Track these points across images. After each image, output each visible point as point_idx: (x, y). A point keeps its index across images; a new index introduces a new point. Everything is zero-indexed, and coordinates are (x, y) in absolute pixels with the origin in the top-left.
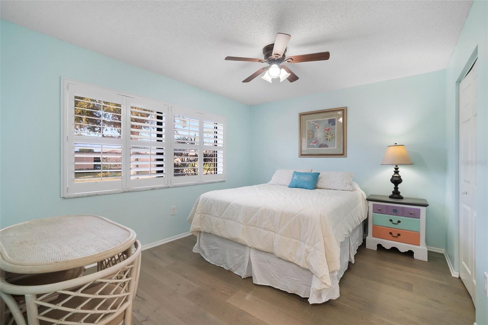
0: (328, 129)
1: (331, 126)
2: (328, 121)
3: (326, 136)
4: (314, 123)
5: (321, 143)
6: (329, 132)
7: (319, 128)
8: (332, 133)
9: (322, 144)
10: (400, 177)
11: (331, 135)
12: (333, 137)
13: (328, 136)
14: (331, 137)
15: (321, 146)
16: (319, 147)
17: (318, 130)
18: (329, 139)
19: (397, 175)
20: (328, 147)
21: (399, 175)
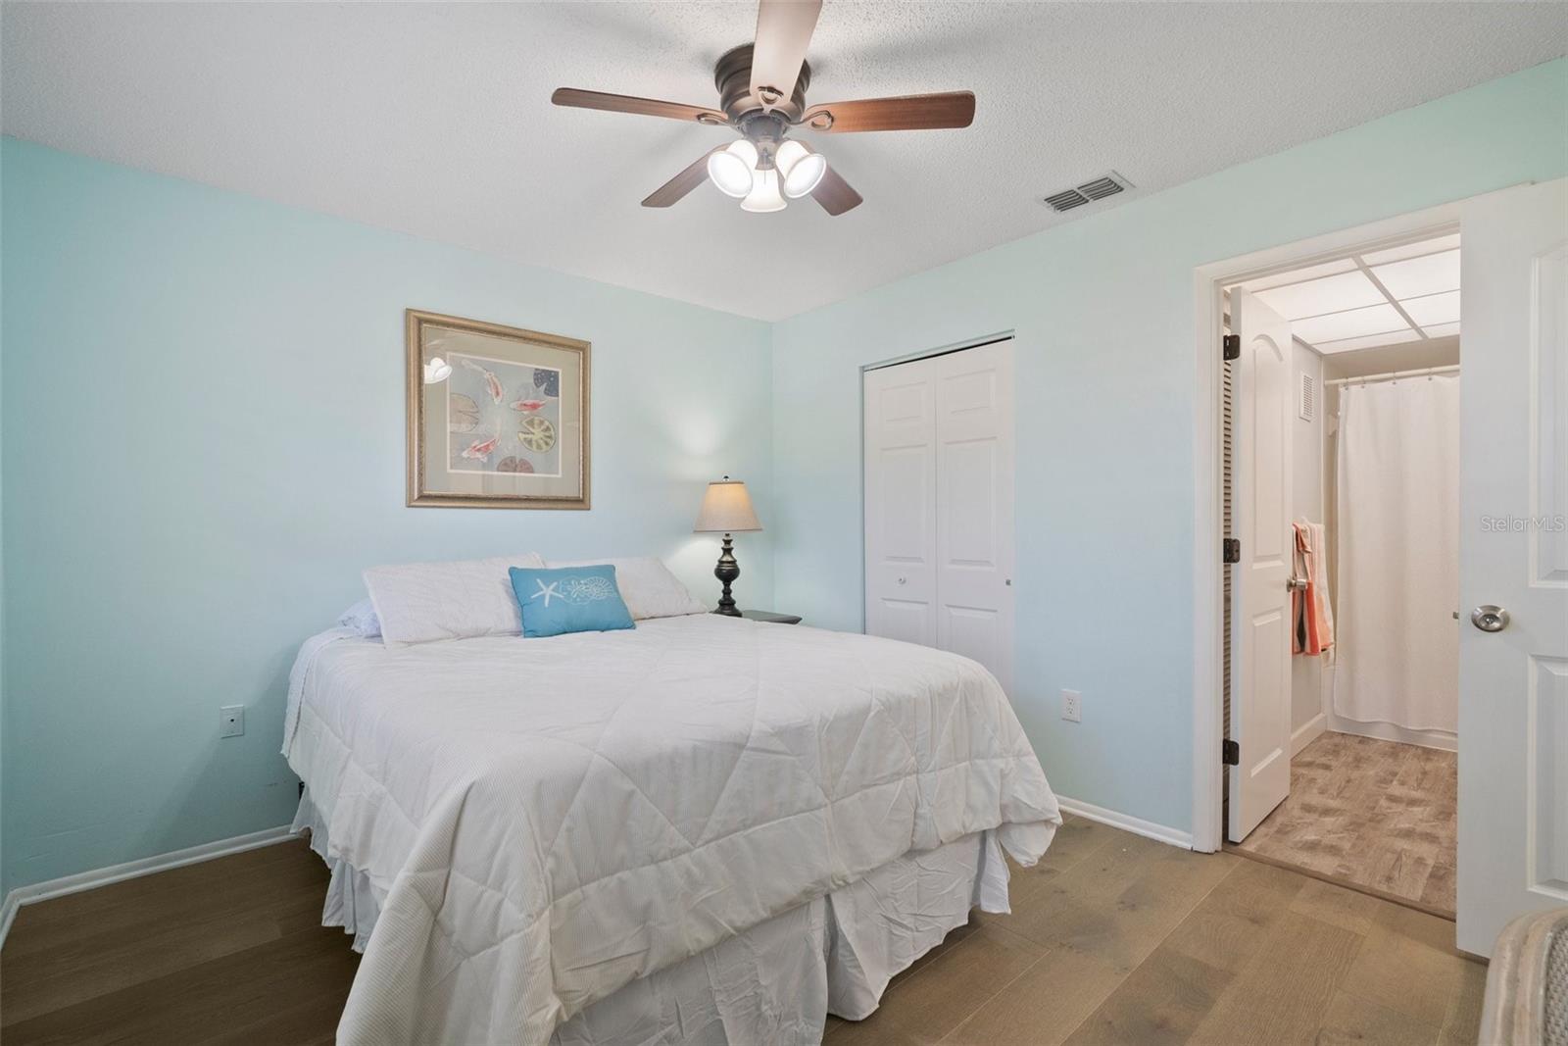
0: (534, 407)
1: (545, 396)
2: (533, 373)
3: (525, 430)
4: (480, 369)
5: (507, 453)
6: (536, 418)
7: (498, 394)
8: (547, 423)
9: (512, 459)
10: (734, 562)
11: (543, 427)
12: (550, 437)
13: (533, 431)
14: (541, 435)
15: (509, 465)
16: (498, 470)
17: (497, 401)
18: (536, 441)
19: (727, 558)
20: (532, 472)
21: (732, 557)
